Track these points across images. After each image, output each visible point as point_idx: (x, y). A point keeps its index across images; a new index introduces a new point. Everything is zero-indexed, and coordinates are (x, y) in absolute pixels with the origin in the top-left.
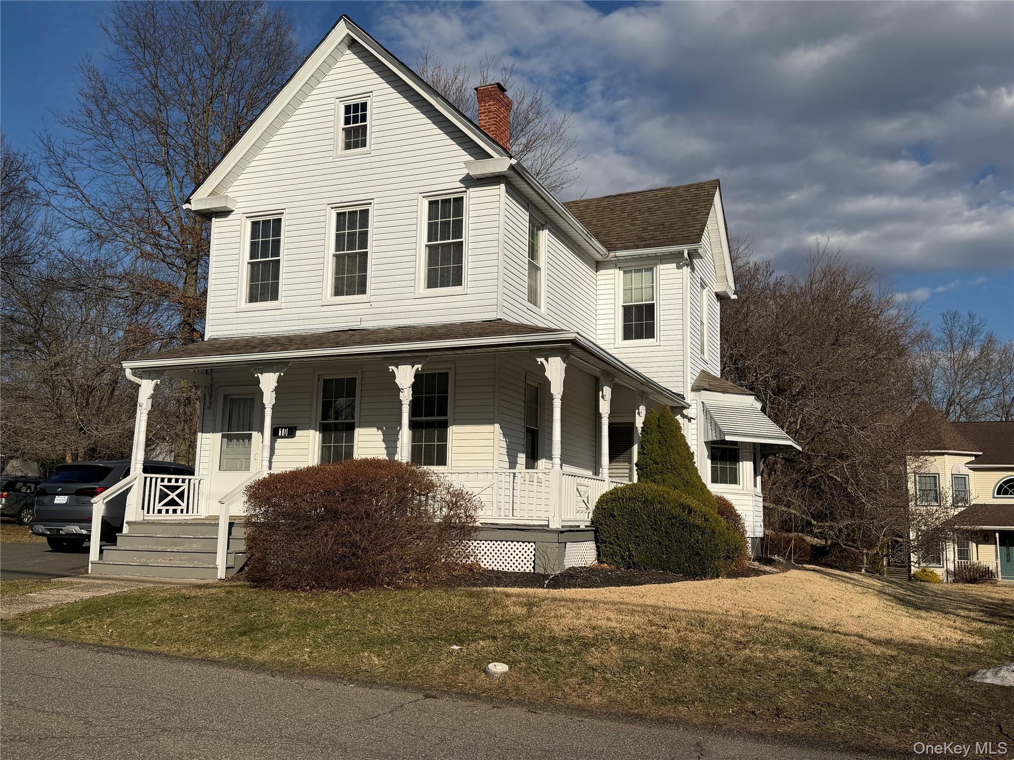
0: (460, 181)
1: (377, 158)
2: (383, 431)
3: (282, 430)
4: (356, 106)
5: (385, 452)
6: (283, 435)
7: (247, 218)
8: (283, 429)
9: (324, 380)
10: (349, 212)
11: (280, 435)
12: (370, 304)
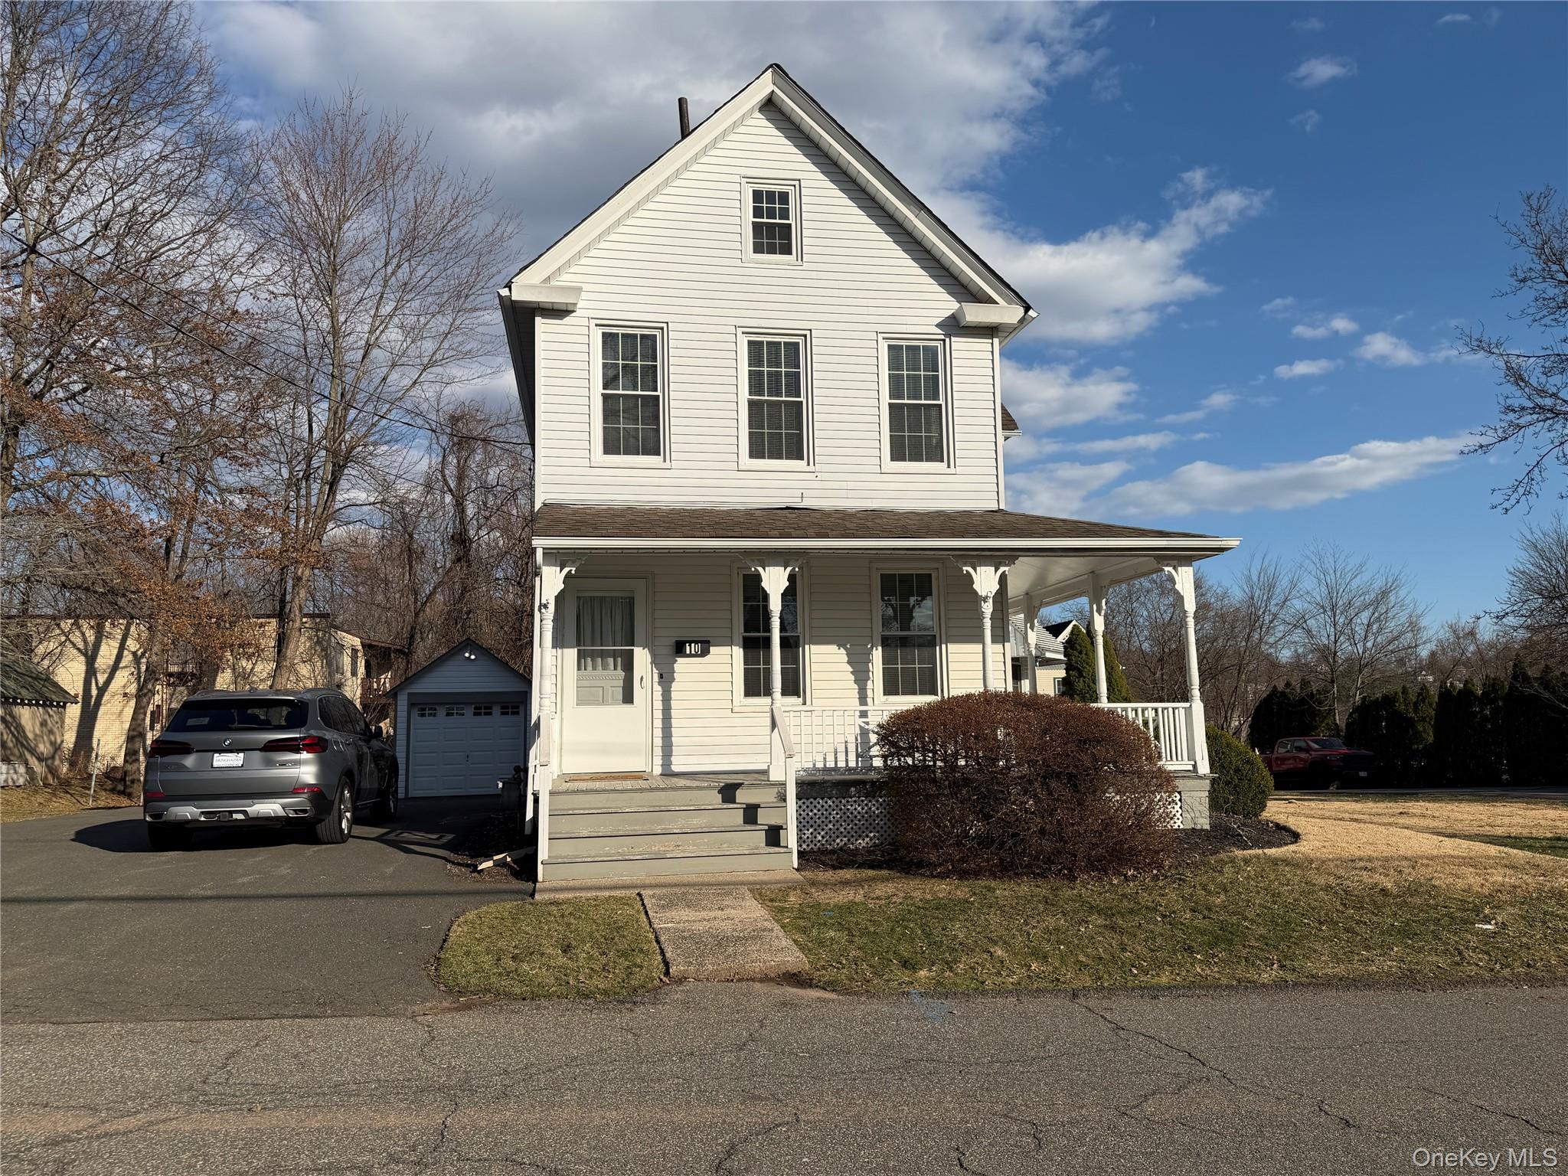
0: (937, 326)
1: (814, 275)
2: (846, 649)
3: (690, 645)
4: (771, 195)
5: (853, 678)
6: (693, 652)
7: (596, 325)
8: (693, 645)
9: (744, 575)
10: (768, 343)
11: (688, 652)
12: (816, 474)
